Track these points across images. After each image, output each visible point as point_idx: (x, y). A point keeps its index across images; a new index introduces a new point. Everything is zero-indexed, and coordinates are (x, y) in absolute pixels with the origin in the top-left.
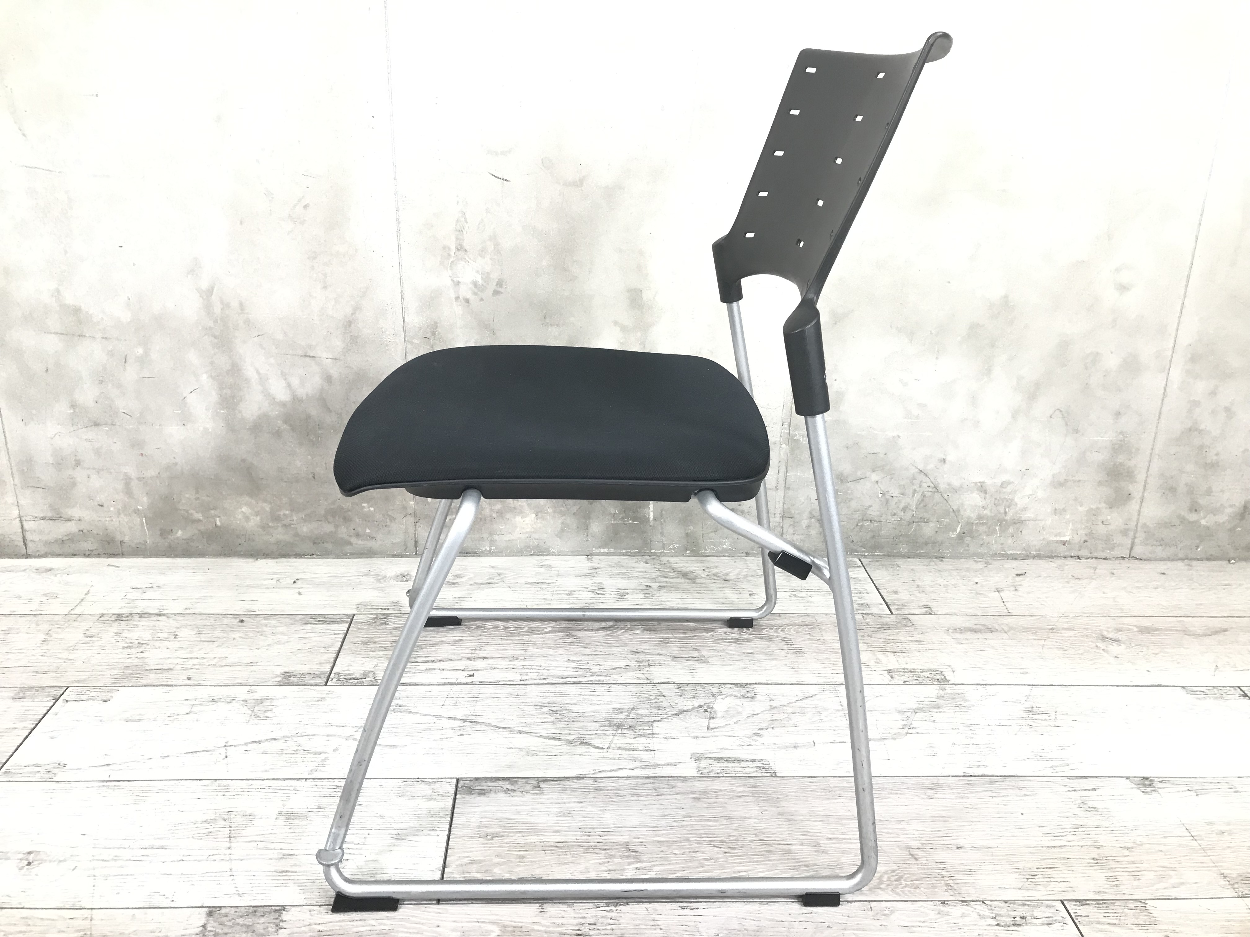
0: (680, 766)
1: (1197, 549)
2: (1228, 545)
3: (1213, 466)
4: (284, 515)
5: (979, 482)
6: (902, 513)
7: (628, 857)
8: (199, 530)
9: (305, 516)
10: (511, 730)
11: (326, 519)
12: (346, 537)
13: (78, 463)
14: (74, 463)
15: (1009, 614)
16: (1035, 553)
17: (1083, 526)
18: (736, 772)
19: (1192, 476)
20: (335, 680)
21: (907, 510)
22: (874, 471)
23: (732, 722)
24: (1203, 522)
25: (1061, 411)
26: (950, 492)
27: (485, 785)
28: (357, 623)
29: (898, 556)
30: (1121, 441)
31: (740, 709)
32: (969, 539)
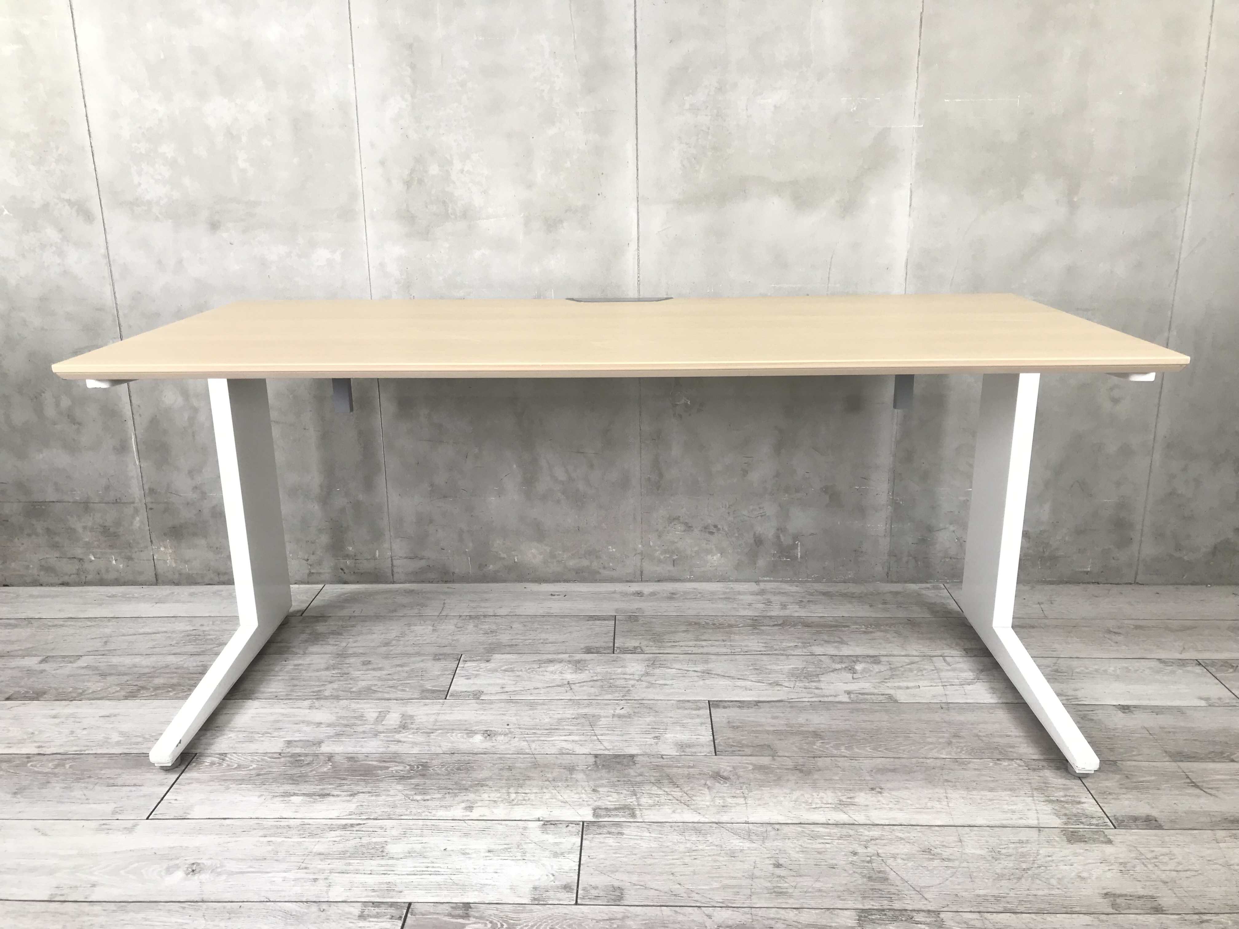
0: (839, 697)
1: (1183, 577)
2: (1206, 574)
3: (1190, 519)
4: (559, 554)
7: (816, 738)
8: (503, 564)
9: (572, 555)
10: (733, 678)
11: (585, 557)
12: (597, 569)
13: (431, 522)
14: (429, 521)
15: (1046, 617)
16: (1066, 579)
17: (1100, 561)
18: (873, 700)
19: (1175, 526)
20: (618, 651)
22: (951, 524)
23: (867, 675)
24: (1186, 558)
25: (1078, 482)
27: (726, 704)
28: (619, 620)
30: (1122, 502)
31: (871, 669)
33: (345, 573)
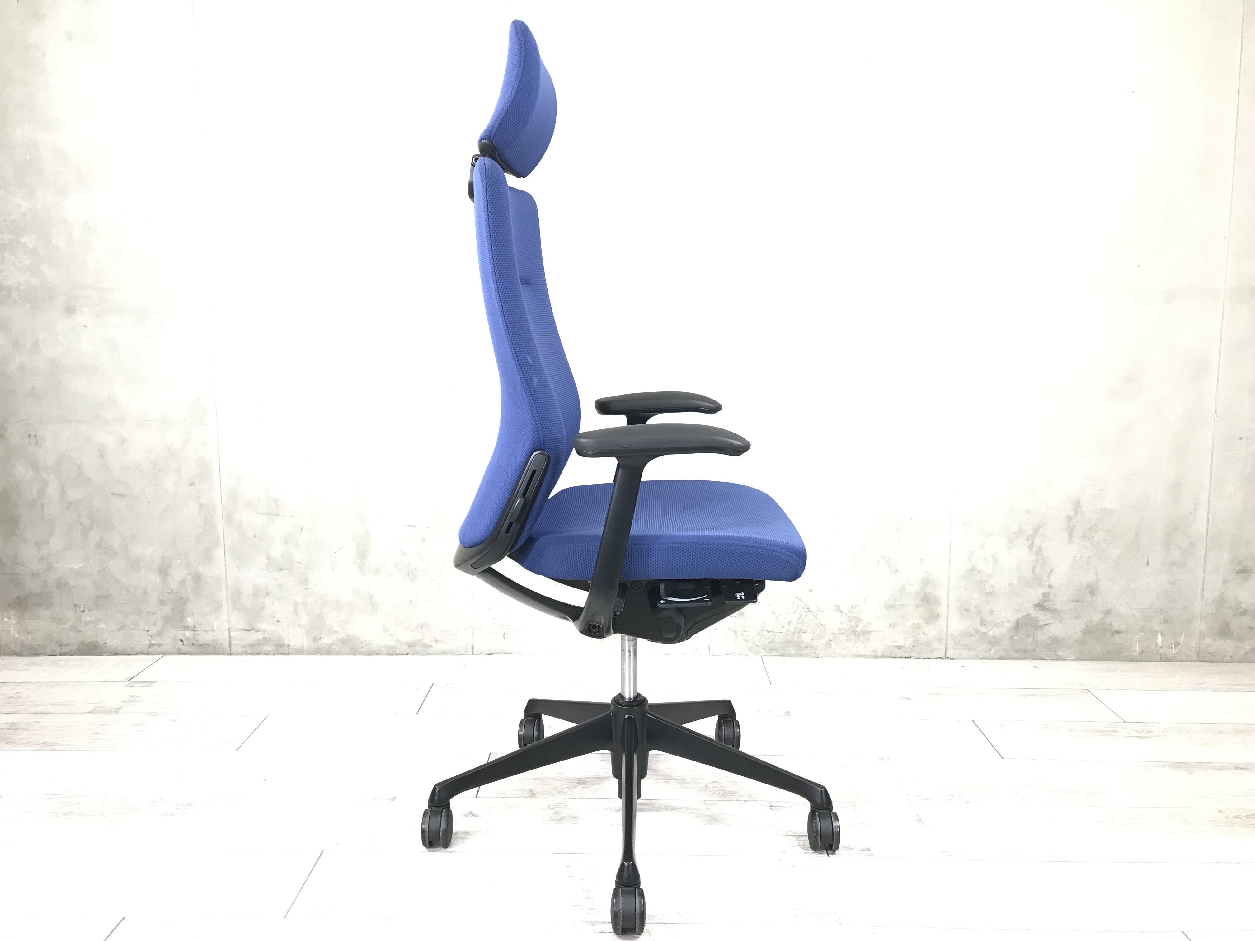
1: (990, 652)
2: (1011, 648)
3: (991, 594)
5: (837, 605)
6: (788, 626)
8: (337, 638)
9: (405, 628)
11: (417, 630)
12: (429, 643)
13: (267, 594)
14: (265, 594)
16: (880, 654)
17: (910, 636)
19: (979, 601)
21: (791, 624)
24: (991, 633)
25: (884, 558)
26: (818, 611)
29: (789, 656)
30: (927, 577)
32: (835, 644)
33: (184, 644)
